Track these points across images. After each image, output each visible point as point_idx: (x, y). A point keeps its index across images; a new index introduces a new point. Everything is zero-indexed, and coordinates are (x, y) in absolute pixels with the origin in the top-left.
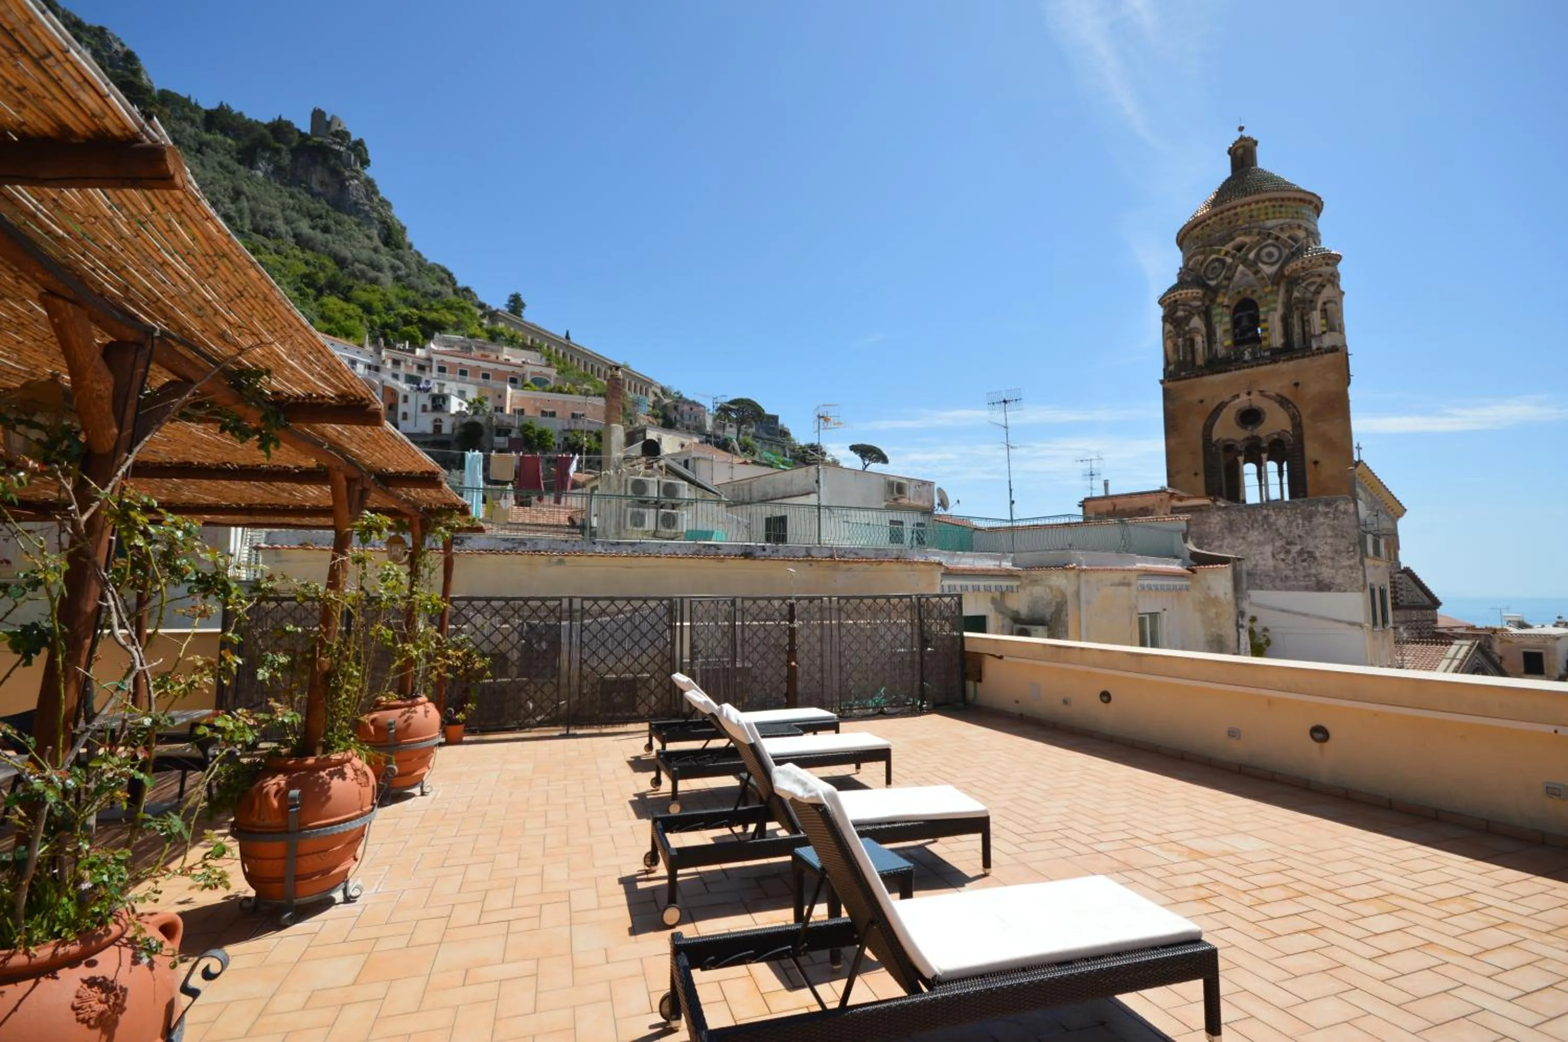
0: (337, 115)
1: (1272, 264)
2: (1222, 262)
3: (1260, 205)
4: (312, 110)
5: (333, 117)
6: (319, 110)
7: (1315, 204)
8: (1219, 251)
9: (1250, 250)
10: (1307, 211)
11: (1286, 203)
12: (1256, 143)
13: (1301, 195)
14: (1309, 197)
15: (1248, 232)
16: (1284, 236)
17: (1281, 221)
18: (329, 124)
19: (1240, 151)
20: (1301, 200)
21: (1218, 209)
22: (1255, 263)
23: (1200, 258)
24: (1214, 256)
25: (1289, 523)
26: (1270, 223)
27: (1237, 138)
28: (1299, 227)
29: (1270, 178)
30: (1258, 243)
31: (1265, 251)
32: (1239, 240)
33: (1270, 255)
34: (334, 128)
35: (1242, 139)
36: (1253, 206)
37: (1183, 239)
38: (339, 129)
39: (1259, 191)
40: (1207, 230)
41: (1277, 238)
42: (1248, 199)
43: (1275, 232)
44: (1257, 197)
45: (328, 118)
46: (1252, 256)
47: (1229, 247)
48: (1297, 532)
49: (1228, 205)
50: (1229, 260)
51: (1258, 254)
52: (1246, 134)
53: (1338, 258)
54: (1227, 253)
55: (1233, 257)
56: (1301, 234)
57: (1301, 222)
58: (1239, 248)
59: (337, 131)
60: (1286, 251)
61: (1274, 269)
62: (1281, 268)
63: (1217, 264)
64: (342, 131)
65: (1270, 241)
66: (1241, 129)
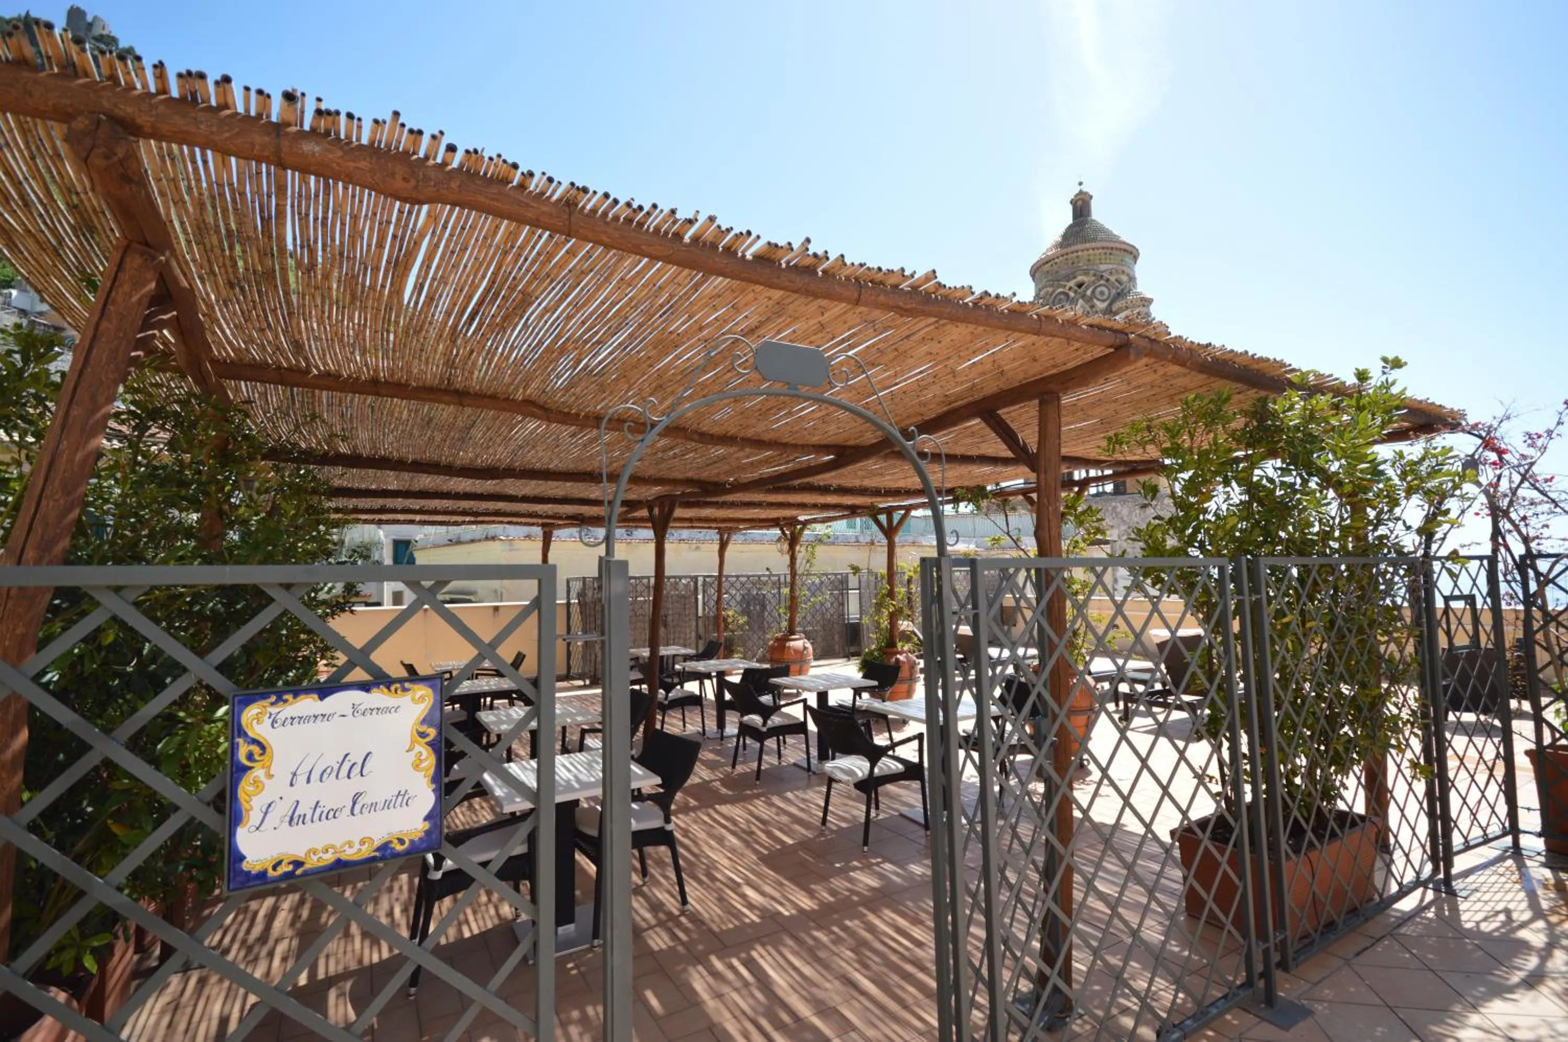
0: (101, 15)
1: (1103, 301)
2: (1067, 295)
3: (1096, 252)
4: (69, 7)
5: (95, 18)
6: (78, 9)
7: (1132, 253)
8: (1065, 286)
9: (1087, 288)
10: (1128, 259)
11: (1114, 252)
12: (1091, 197)
13: (1123, 246)
14: (1130, 249)
15: (1086, 272)
16: (1112, 279)
17: (1110, 266)
18: (90, 25)
19: (1080, 203)
20: (1125, 250)
21: (1065, 251)
22: (1091, 299)
23: (1050, 290)
24: (1060, 290)
25: (1130, 513)
26: (1103, 267)
27: (1077, 191)
28: (1123, 272)
29: (1101, 229)
30: (1094, 283)
31: (1099, 289)
32: (1080, 278)
33: (1102, 293)
34: (97, 31)
35: (1081, 192)
36: (1091, 252)
37: (1035, 272)
38: (105, 33)
39: (1094, 240)
40: (1055, 267)
41: (1108, 280)
42: (1088, 245)
43: (1106, 275)
44: (1093, 245)
45: (89, 18)
46: (1089, 293)
47: (1072, 283)
48: (1136, 520)
49: (1073, 248)
50: (1072, 294)
51: (1093, 292)
52: (1085, 188)
53: (1150, 301)
54: (1070, 289)
55: (1075, 292)
56: (1124, 278)
57: (1125, 269)
58: (1080, 285)
59: (102, 36)
60: (1114, 291)
61: (1105, 305)
62: (1110, 305)
63: (1062, 297)
64: (109, 36)
65: (1102, 282)
66: (1081, 184)
